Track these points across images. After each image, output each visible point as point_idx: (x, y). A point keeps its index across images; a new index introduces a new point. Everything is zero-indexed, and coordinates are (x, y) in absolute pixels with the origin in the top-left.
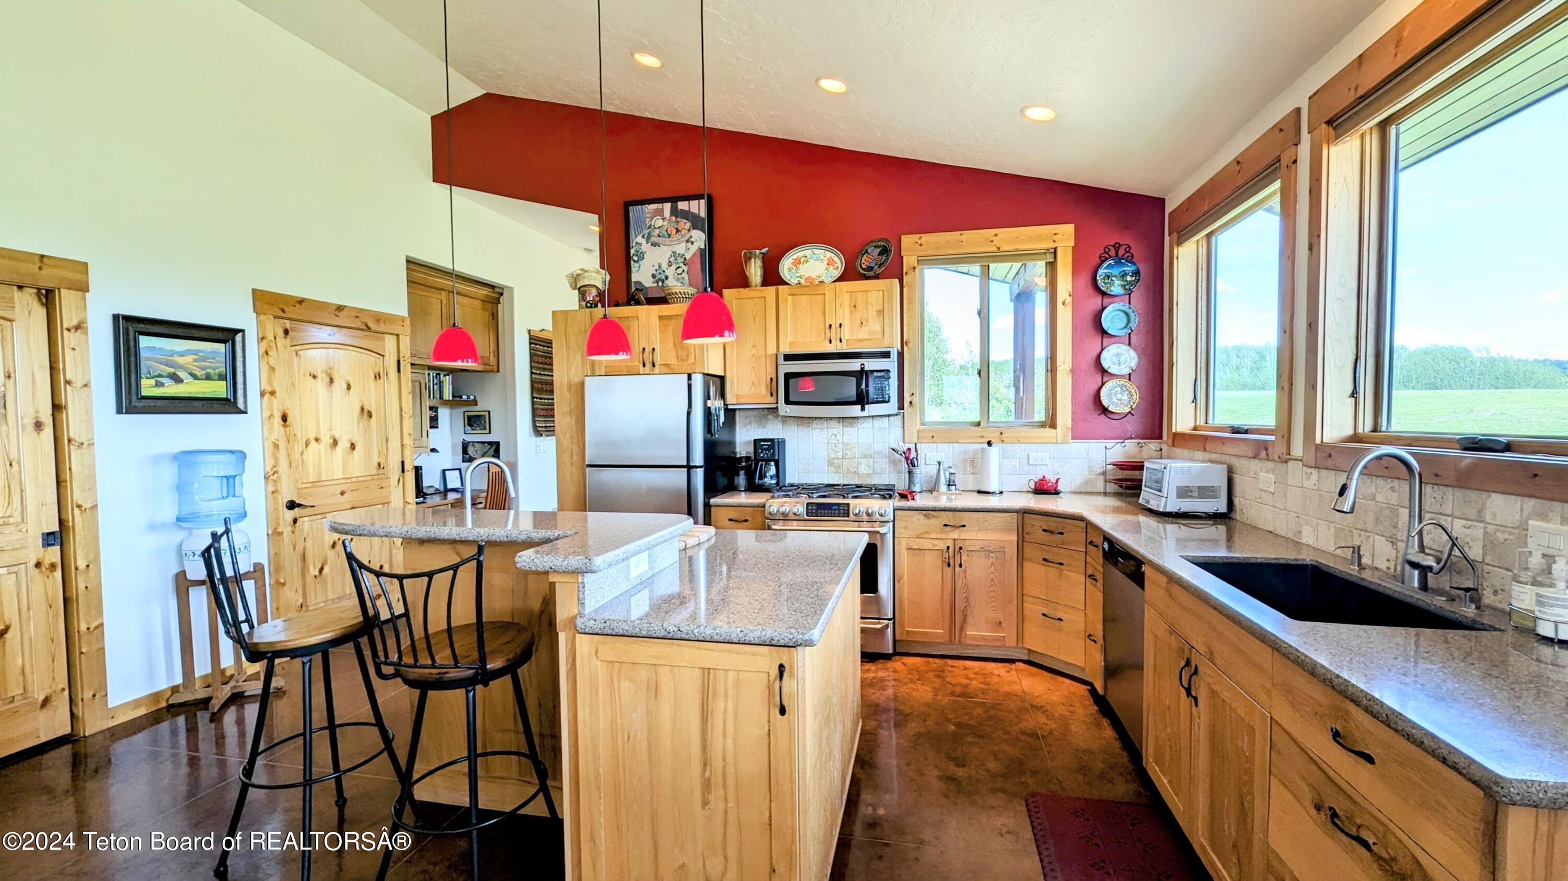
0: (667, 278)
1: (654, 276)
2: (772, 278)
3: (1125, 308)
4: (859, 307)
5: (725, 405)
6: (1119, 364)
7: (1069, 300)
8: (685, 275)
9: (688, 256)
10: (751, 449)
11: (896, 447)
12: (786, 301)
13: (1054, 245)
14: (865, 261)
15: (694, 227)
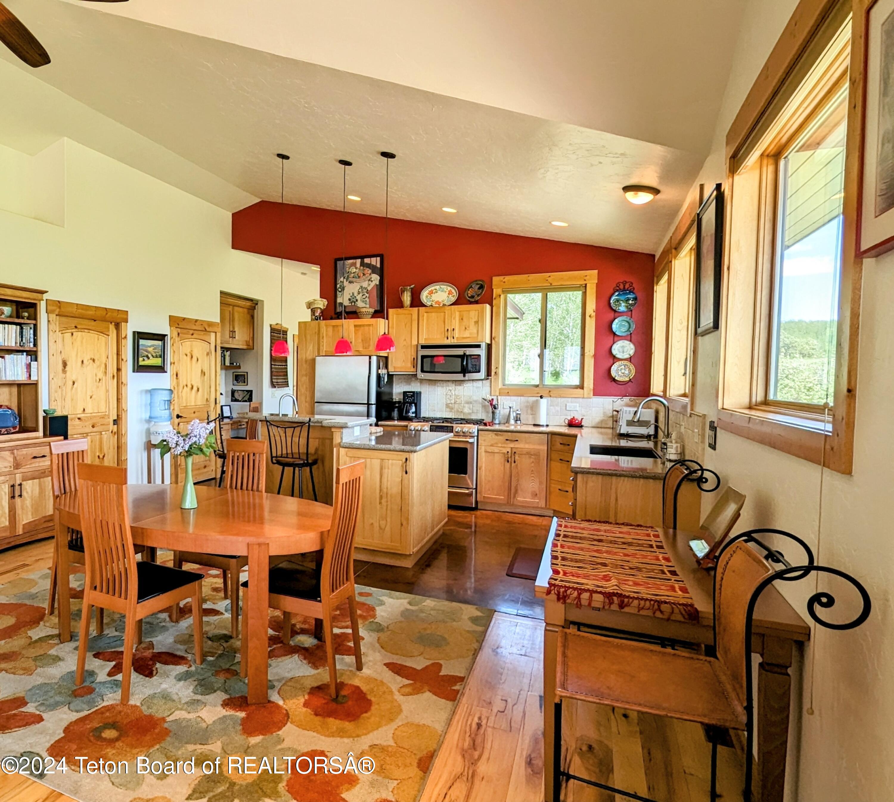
0: (357, 300)
1: (350, 300)
2: (416, 302)
3: (628, 319)
4: (465, 320)
5: (388, 372)
6: (623, 352)
7: (594, 314)
8: (367, 299)
9: (369, 289)
10: (402, 397)
11: (485, 398)
12: (423, 316)
13: (585, 282)
14: (470, 292)
15: (373, 272)
